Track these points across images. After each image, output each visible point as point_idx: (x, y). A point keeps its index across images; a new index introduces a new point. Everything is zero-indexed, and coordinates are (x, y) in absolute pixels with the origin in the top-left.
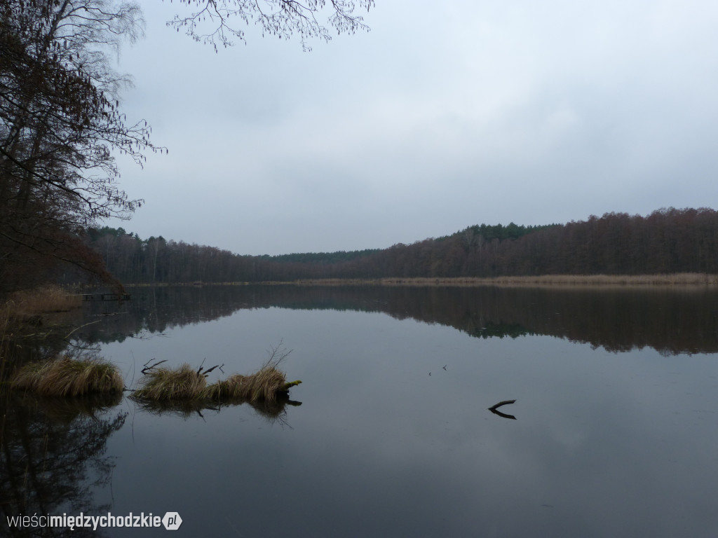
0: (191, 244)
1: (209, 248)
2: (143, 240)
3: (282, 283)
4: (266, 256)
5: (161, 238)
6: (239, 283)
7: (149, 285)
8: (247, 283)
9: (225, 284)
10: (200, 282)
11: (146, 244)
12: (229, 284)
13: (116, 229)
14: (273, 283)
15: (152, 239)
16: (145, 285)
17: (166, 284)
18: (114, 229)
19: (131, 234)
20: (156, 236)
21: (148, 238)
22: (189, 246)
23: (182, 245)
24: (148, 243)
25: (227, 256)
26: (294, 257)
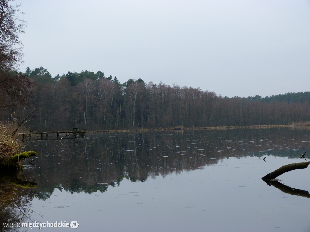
0: (171, 86)
1: (191, 89)
2: (122, 83)
3: (274, 126)
4: (258, 97)
5: (140, 81)
6: (224, 128)
7: (129, 131)
8: (233, 128)
9: (209, 128)
10: (182, 127)
11: (125, 87)
12: (213, 128)
13: (95, 73)
14: (263, 127)
15: (131, 81)
16: (124, 131)
17: (146, 130)
18: (93, 73)
19: (110, 78)
20: (135, 79)
21: (127, 81)
22: (169, 88)
23: (162, 87)
24: (127, 86)
25: (210, 97)
26: (290, 97)
